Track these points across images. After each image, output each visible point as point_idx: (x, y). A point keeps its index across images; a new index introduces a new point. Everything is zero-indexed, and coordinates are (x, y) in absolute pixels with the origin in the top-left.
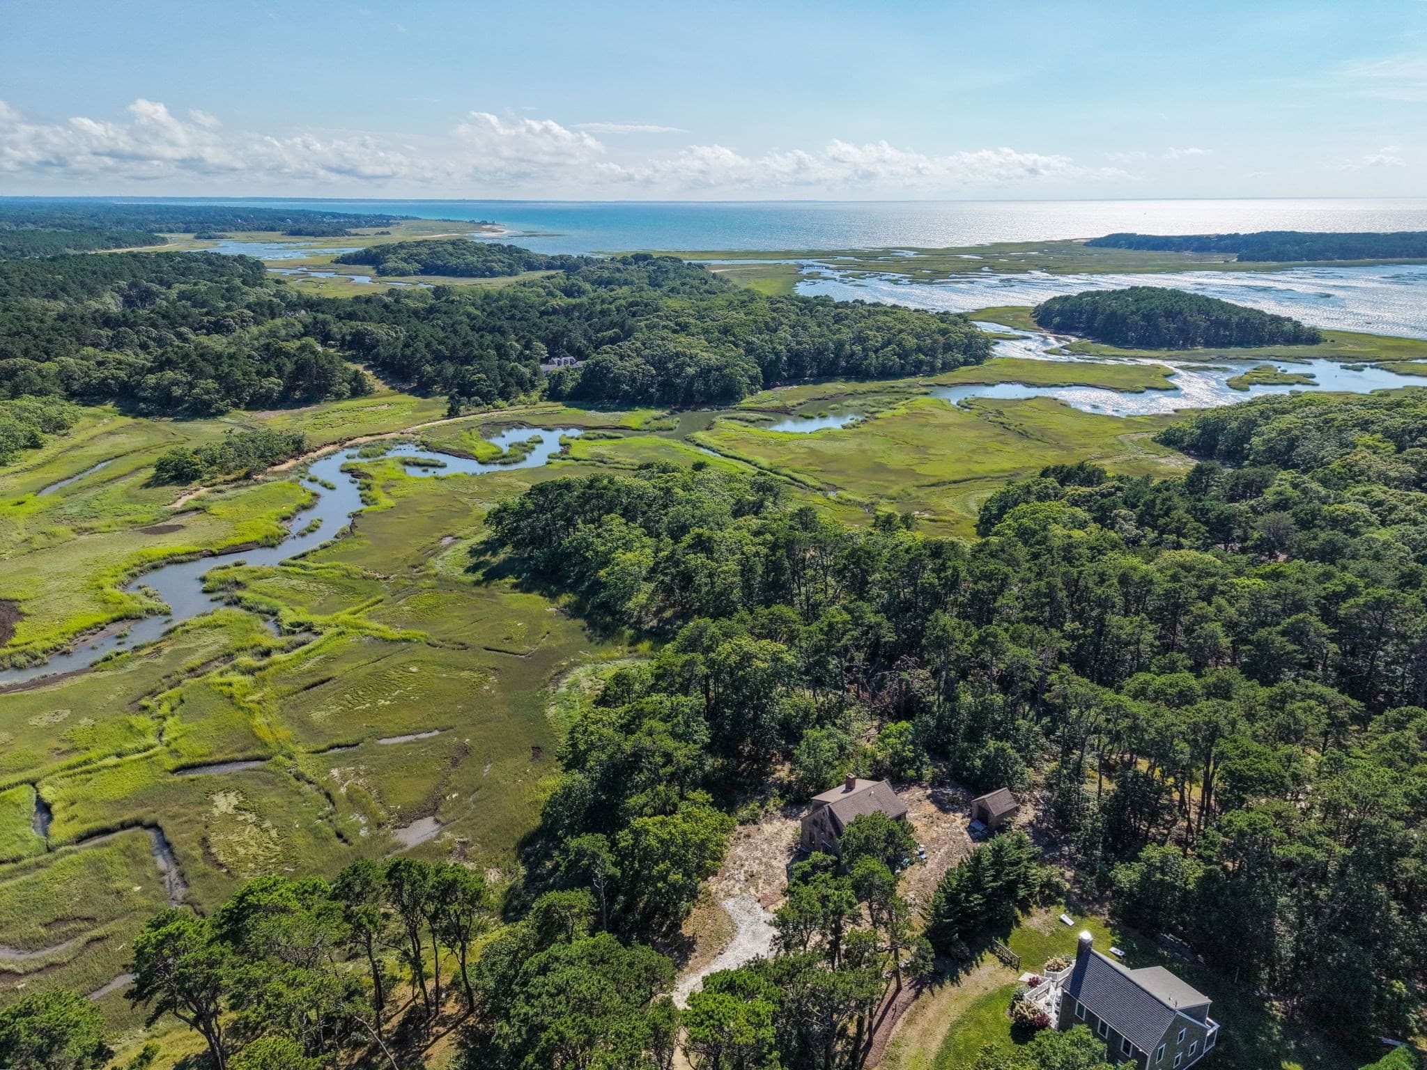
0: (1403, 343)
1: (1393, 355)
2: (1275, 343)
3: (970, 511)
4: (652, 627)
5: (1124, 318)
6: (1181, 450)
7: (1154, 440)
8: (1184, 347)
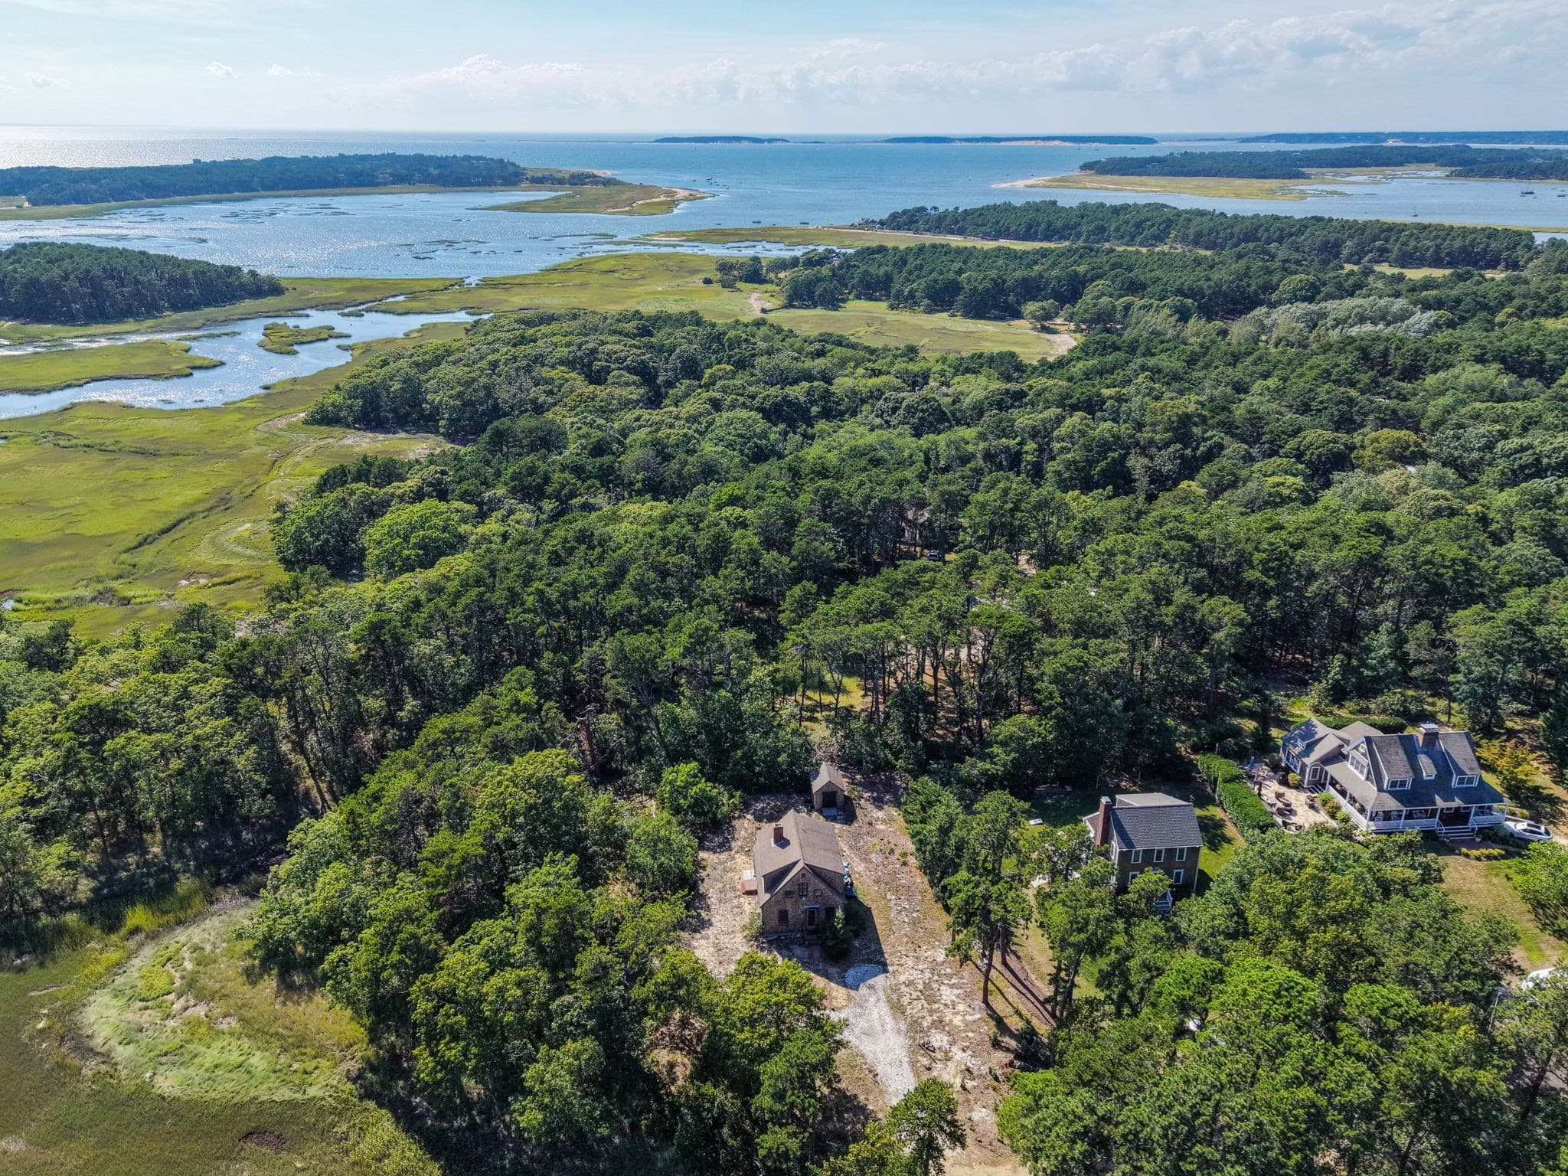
0: (358, 284)
1: (368, 296)
2: (242, 298)
3: (250, 558)
4: (95, 890)
5: (56, 288)
6: (348, 426)
7: (306, 422)
8: (149, 315)
